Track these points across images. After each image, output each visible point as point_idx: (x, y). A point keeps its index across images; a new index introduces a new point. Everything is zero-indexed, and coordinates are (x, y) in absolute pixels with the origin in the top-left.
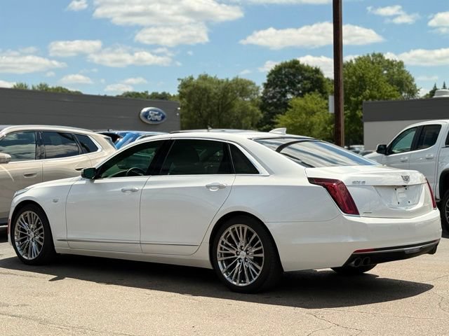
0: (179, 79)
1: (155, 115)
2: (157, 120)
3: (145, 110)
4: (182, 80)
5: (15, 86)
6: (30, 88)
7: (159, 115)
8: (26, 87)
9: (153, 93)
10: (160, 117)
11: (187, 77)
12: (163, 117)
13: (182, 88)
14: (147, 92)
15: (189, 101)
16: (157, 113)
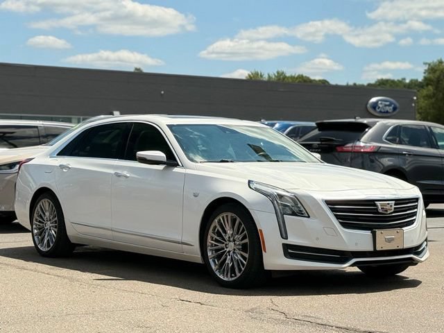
0: (425, 64)
1: (386, 105)
2: (387, 112)
3: (374, 100)
4: (429, 65)
5: (249, 75)
6: (266, 77)
7: (389, 106)
8: (261, 76)
9: (411, 81)
10: (391, 108)
11: (435, 60)
12: (395, 109)
13: (429, 73)
14: (404, 79)
15: (436, 88)
16: (388, 103)
